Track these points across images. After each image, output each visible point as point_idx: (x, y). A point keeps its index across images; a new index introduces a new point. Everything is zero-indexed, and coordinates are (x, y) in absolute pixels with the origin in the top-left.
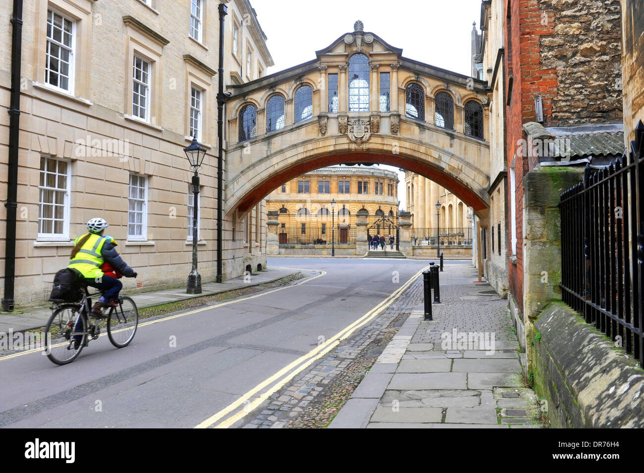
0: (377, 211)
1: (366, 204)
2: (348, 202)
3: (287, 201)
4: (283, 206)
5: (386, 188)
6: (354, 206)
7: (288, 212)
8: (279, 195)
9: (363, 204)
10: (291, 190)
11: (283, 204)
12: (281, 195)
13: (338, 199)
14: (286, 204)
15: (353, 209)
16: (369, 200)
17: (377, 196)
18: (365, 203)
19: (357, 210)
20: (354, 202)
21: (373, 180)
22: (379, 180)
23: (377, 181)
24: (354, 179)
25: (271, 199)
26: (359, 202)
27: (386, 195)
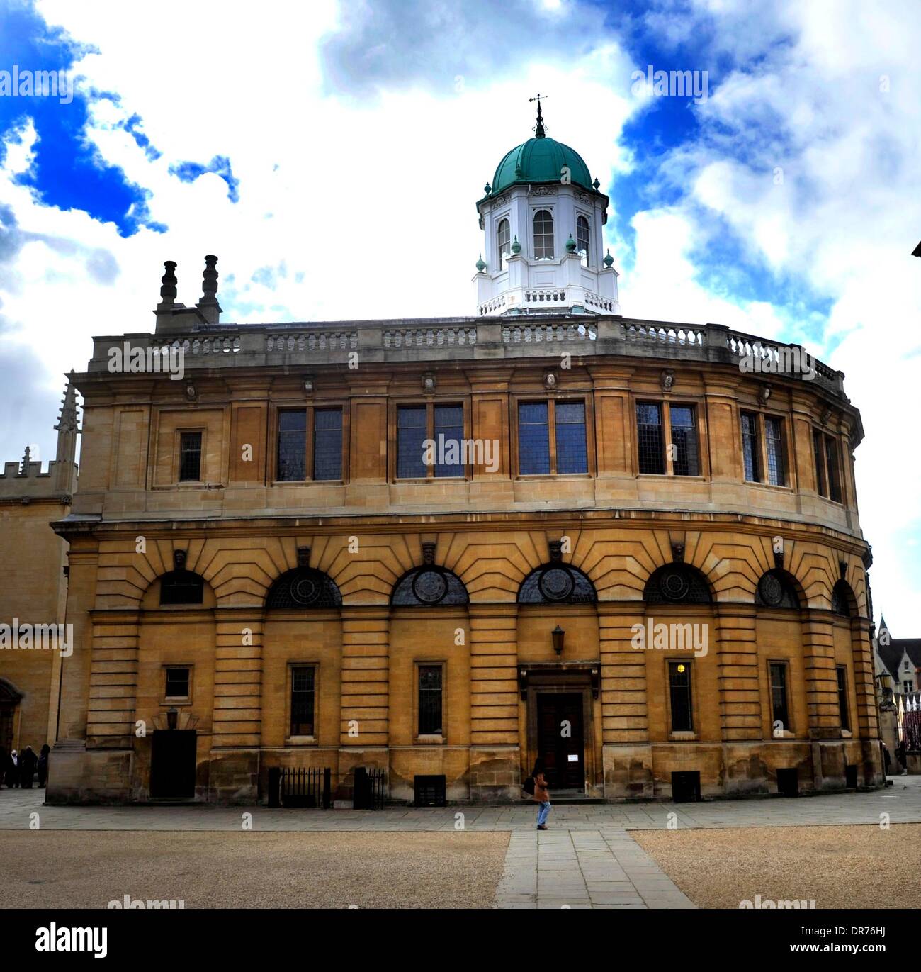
0: (761, 580)
1: (692, 537)
2: (577, 520)
3: (206, 529)
4: (180, 557)
5: (803, 450)
6: (611, 549)
7: (207, 596)
8: (160, 496)
9: (677, 536)
10: (234, 464)
11: (180, 544)
12: (171, 497)
13: (518, 506)
14: (195, 548)
15: (613, 563)
16: (712, 507)
17: (756, 491)
18: (685, 527)
19: (636, 569)
20: (618, 519)
21: (728, 393)
22: (759, 397)
23: (750, 403)
24: (613, 383)
25: (107, 518)
26: (651, 520)
27: (808, 490)
